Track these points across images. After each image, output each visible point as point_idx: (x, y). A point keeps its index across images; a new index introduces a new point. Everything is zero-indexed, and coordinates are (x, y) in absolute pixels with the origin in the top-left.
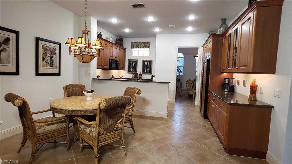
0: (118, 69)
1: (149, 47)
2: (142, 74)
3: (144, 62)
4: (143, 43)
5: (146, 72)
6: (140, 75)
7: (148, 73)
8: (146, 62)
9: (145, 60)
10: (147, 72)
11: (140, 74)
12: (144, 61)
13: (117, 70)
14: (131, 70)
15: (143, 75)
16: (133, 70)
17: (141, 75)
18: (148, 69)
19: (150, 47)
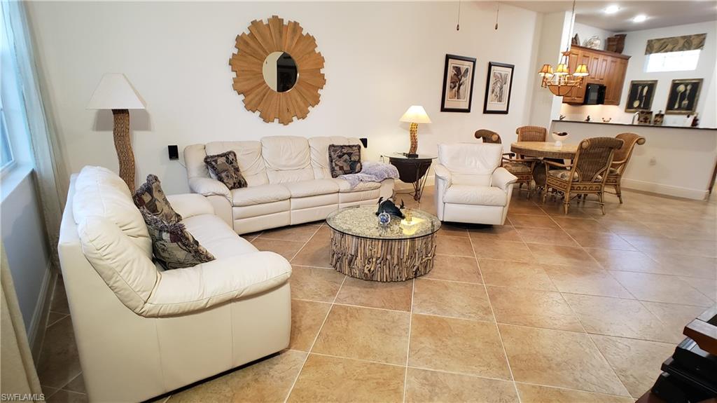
0: (602, 103)
1: (700, 45)
2: (663, 115)
3: (675, 85)
4: (684, 37)
5: (677, 109)
6: (657, 115)
7: (683, 112)
8: (681, 84)
9: (678, 80)
10: (680, 108)
11: (657, 113)
12: (677, 82)
13: (600, 105)
14: (636, 104)
15: (666, 116)
16: (640, 104)
17: (660, 116)
18: (685, 102)
19: (703, 46)
